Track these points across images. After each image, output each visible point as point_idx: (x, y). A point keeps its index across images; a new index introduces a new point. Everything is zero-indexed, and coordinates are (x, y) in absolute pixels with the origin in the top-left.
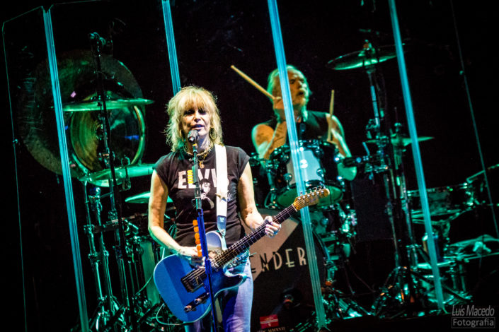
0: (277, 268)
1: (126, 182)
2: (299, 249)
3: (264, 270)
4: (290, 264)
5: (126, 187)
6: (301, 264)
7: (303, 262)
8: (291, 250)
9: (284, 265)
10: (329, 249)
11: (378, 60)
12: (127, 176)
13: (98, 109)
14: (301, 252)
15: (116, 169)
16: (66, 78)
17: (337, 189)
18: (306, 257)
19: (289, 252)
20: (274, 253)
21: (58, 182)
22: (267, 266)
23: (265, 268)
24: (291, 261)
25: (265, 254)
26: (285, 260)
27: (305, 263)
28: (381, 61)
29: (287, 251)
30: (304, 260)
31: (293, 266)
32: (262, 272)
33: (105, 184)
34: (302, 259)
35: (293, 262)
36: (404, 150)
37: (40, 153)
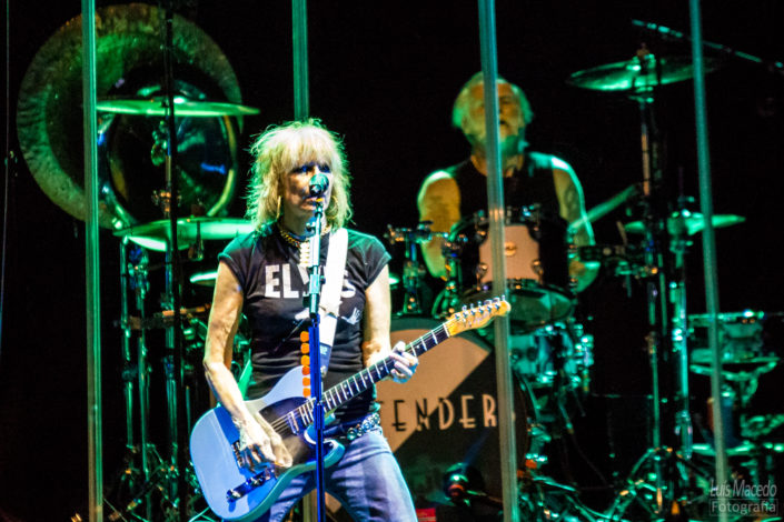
0: (443, 426)
1: (196, 247)
2: (486, 397)
3: (419, 428)
4: (467, 422)
5: (195, 256)
6: (487, 424)
7: (490, 421)
8: (471, 397)
9: (457, 424)
10: (539, 404)
11: (659, 79)
12: (199, 236)
13: (162, 112)
14: (489, 403)
15: (180, 222)
16: (110, 52)
17: (563, 299)
18: (496, 413)
19: (469, 401)
20: (441, 400)
21: (76, 235)
22: (426, 422)
23: (423, 425)
24: (469, 416)
25: (425, 401)
26: (458, 414)
27: (494, 424)
28: (665, 81)
29: (465, 399)
30: (493, 418)
31: (472, 426)
32: (416, 433)
33: (159, 245)
34: (489, 416)
35: (472, 420)
36: (689, 243)
37: (51, 177)
